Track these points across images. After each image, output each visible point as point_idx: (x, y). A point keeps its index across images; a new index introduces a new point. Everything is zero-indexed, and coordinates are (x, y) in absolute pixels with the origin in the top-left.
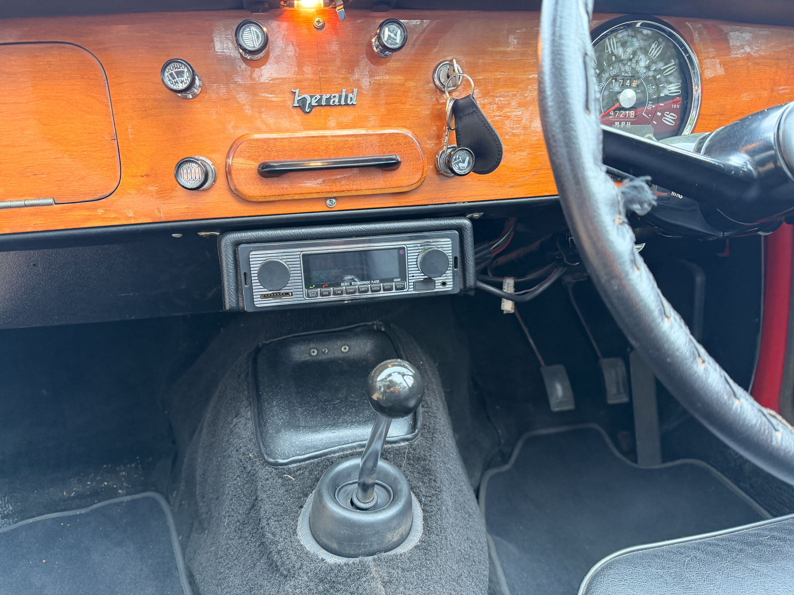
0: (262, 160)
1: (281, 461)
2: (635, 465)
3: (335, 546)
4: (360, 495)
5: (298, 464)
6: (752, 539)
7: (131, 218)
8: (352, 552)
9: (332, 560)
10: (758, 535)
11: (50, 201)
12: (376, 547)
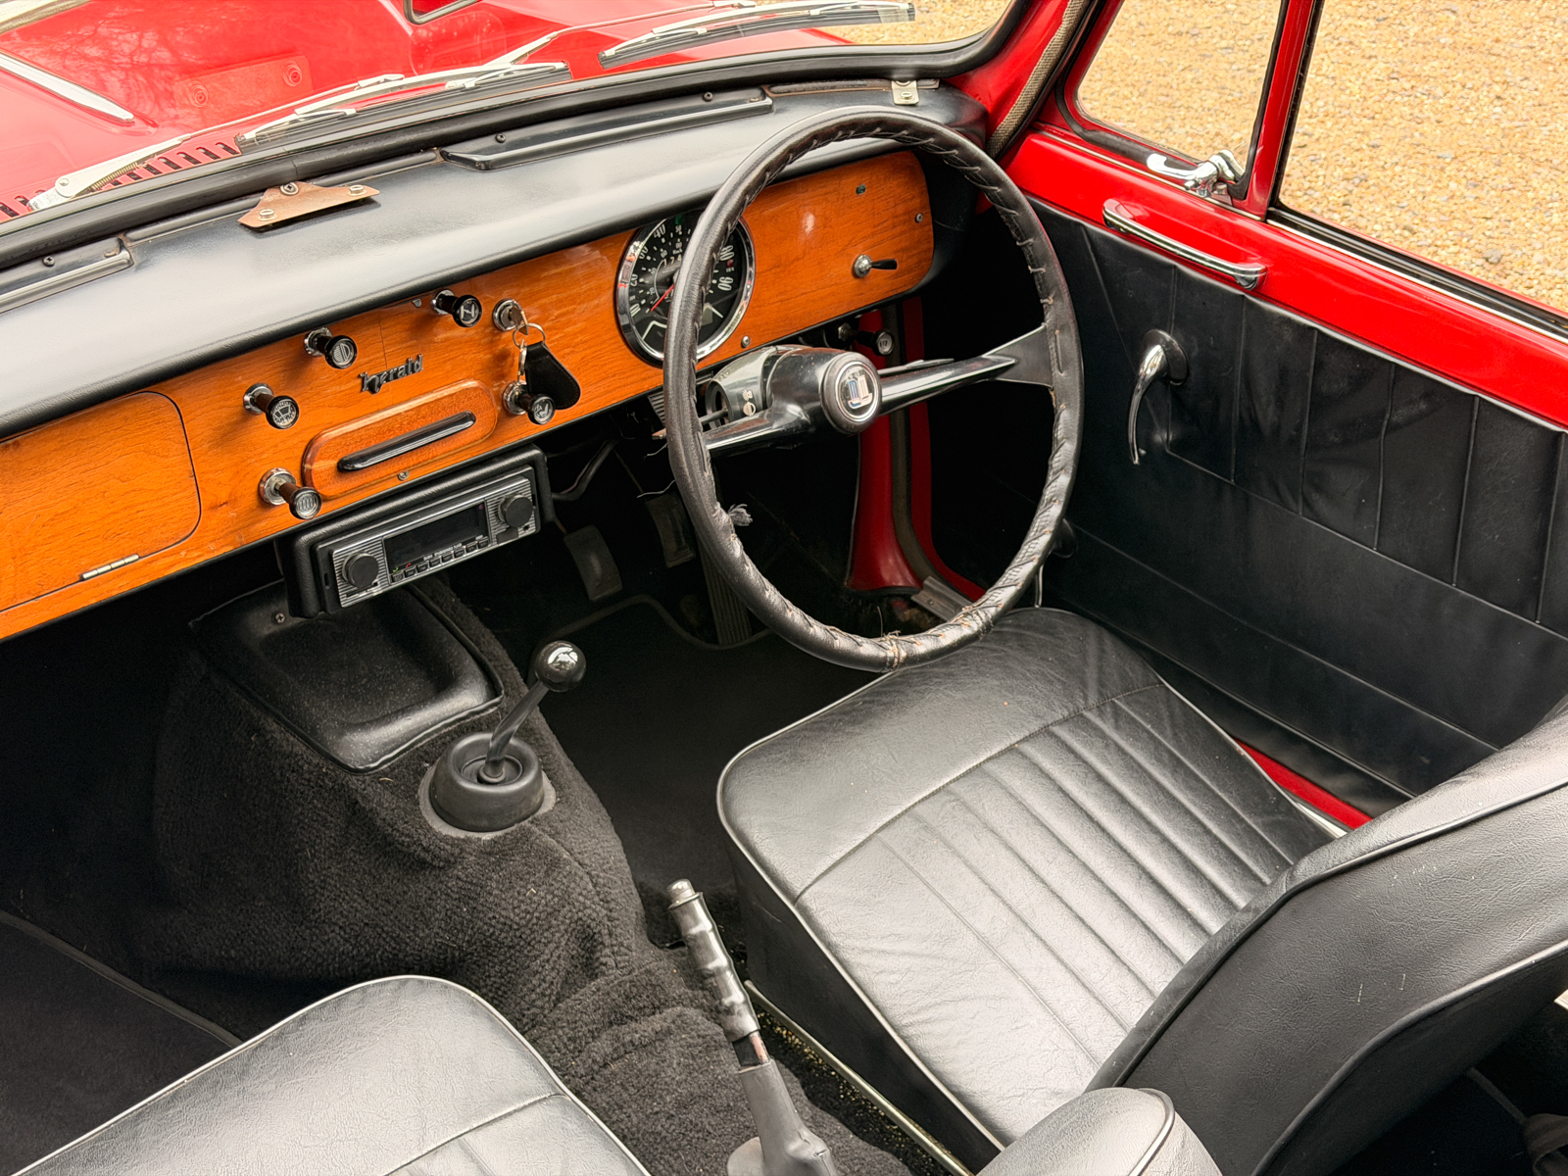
0: (340, 456)
1: (372, 765)
2: (716, 647)
3: (485, 823)
4: (489, 772)
5: (389, 764)
6: (848, 708)
7: (213, 551)
8: (504, 824)
9: (487, 836)
10: (853, 704)
11: (137, 557)
12: (524, 812)
